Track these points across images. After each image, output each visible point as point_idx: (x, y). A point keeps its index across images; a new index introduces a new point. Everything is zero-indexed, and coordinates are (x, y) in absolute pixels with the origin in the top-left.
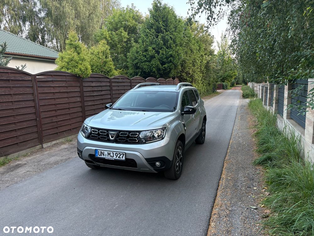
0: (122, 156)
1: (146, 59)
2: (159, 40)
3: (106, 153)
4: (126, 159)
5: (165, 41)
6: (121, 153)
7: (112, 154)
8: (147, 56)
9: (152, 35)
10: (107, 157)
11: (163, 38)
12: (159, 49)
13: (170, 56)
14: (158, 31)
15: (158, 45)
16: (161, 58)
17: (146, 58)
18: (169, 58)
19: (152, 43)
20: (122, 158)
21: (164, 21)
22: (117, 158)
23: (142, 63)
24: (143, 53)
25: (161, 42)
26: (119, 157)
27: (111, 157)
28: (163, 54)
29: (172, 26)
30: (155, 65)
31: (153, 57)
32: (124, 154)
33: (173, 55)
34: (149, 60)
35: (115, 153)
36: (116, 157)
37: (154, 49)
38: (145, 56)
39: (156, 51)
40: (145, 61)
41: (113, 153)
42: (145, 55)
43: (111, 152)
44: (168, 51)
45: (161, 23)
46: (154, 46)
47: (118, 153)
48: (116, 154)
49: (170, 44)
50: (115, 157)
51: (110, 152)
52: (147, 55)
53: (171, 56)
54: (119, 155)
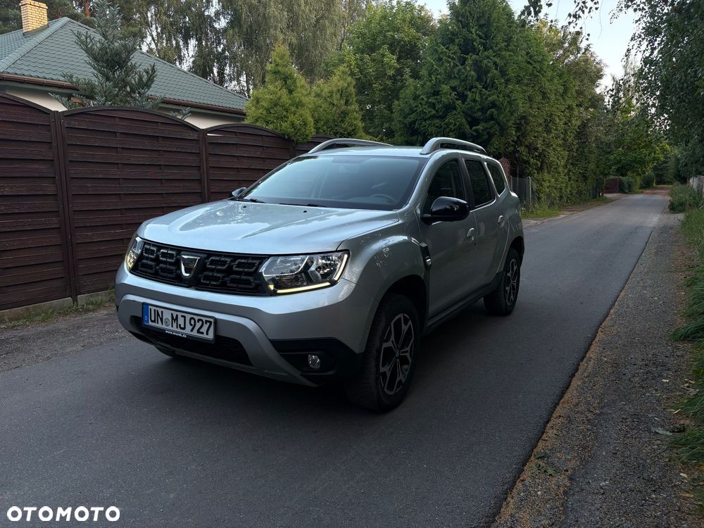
0: (206, 327)
1: (434, 112)
2: (468, 68)
3: (167, 315)
4: (216, 336)
5: (481, 72)
6: (204, 319)
7: (181, 321)
8: (438, 106)
9: (453, 59)
10: (170, 327)
11: (477, 66)
12: (466, 89)
13: (490, 105)
14: (467, 48)
15: (463, 81)
16: (468, 109)
17: (434, 109)
18: (489, 109)
19: (449, 76)
20: (207, 334)
21: (481, 26)
22: (195, 333)
23: (425, 120)
24: (428, 98)
25: (473, 73)
26: (198, 331)
27: (179, 330)
28: (474, 101)
29: (500, 37)
30: (455, 125)
31: (450, 108)
32: (210, 322)
33: (497, 103)
34: (440, 114)
35: (188, 317)
37: (453, 89)
38: (433, 106)
39: (458, 94)
40: (433, 117)
41: (185, 317)
42: (434, 104)
43: (180, 314)
44: (488, 93)
45: (473, 30)
46: (455, 83)
47: (196, 318)
48: (193, 322)
49: (493, 78)
50: (188, 331)
51: (178, 313)
52: (438, 102)
53: (493, 105)
54: (198, 325)
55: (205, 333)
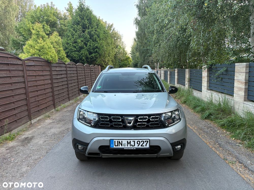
0: (145, 143)
1: (75, 49)
2: (87, 34)
3: (125, 142)
4: (150, 146)
5: (91, 36)
6: (144, 141)
7: (132, 143)
8: (77, 47)
9: (80, 30)
10: (126, 147)
11: (89, 33)
12: (86, 41)
13: (96, 47)
14: (84, 27)
15: (85, 38)
16: (88, 48)
17: (76, 48)
18: (95, 49)
19: (80, 37)
20: (146, 146)
21: (88, 20)
22: (140, 146)
23: (72, 52)
24: (73, 44)
25: (88, 36)
26: (142, 146)
27: (131, 147)
28: (90, 46)
29: (95, 24)
30: (84, 54)
31: (81, 48)
32: (148, 141)
33: (98, 47)
34: (78, 50)
35: (136, 141)
36: (138, 146)
37: (82, 41)
38: (75, 47)
39: (85, 43)
40: (75, 51)
41: (134, 141)
42: (75, 46)
43: (132, 141)
44: (94, 43)
45: (86, 21)
46: (82, 39)
47: (140, 141)
48: (139, 143)
49: (96, 38)
50: (136, 146)
51: (130, 140)
52: (77, 46)
53: (97, 47)
54: (141, 143)
55: (145, 146)
